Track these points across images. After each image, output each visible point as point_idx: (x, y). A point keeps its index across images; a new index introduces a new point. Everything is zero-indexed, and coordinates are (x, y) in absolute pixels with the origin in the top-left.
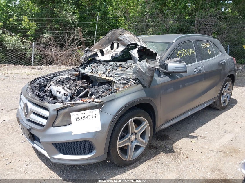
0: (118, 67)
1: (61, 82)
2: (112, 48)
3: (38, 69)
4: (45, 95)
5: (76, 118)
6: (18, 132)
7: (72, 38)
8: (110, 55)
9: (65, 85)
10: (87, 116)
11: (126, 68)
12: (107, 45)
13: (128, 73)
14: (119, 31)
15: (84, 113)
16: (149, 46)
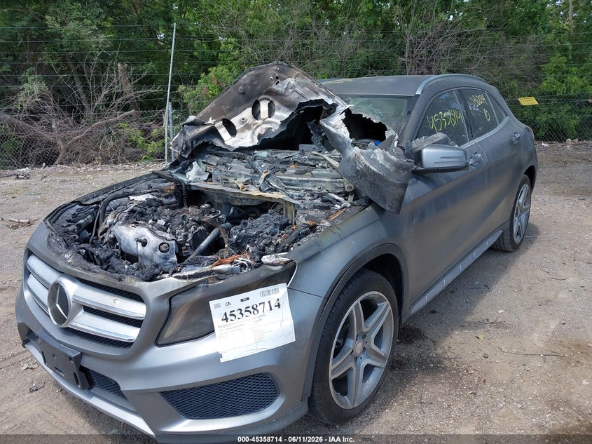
0: (287, 162)
1: (140, 213)
2: (256, 115)
3: (18, 178)
4: (111, 256)
5: (225, 314)
6: (12, 360)
7: (105, 92)
8: (253, 133)
9: (151, 221)
10: (255, 307)
11: (311, 166)
12: (243, 107)
13: (322, 179)
14: (272, 70)
15: (248, 299)
16: (357, 107)
